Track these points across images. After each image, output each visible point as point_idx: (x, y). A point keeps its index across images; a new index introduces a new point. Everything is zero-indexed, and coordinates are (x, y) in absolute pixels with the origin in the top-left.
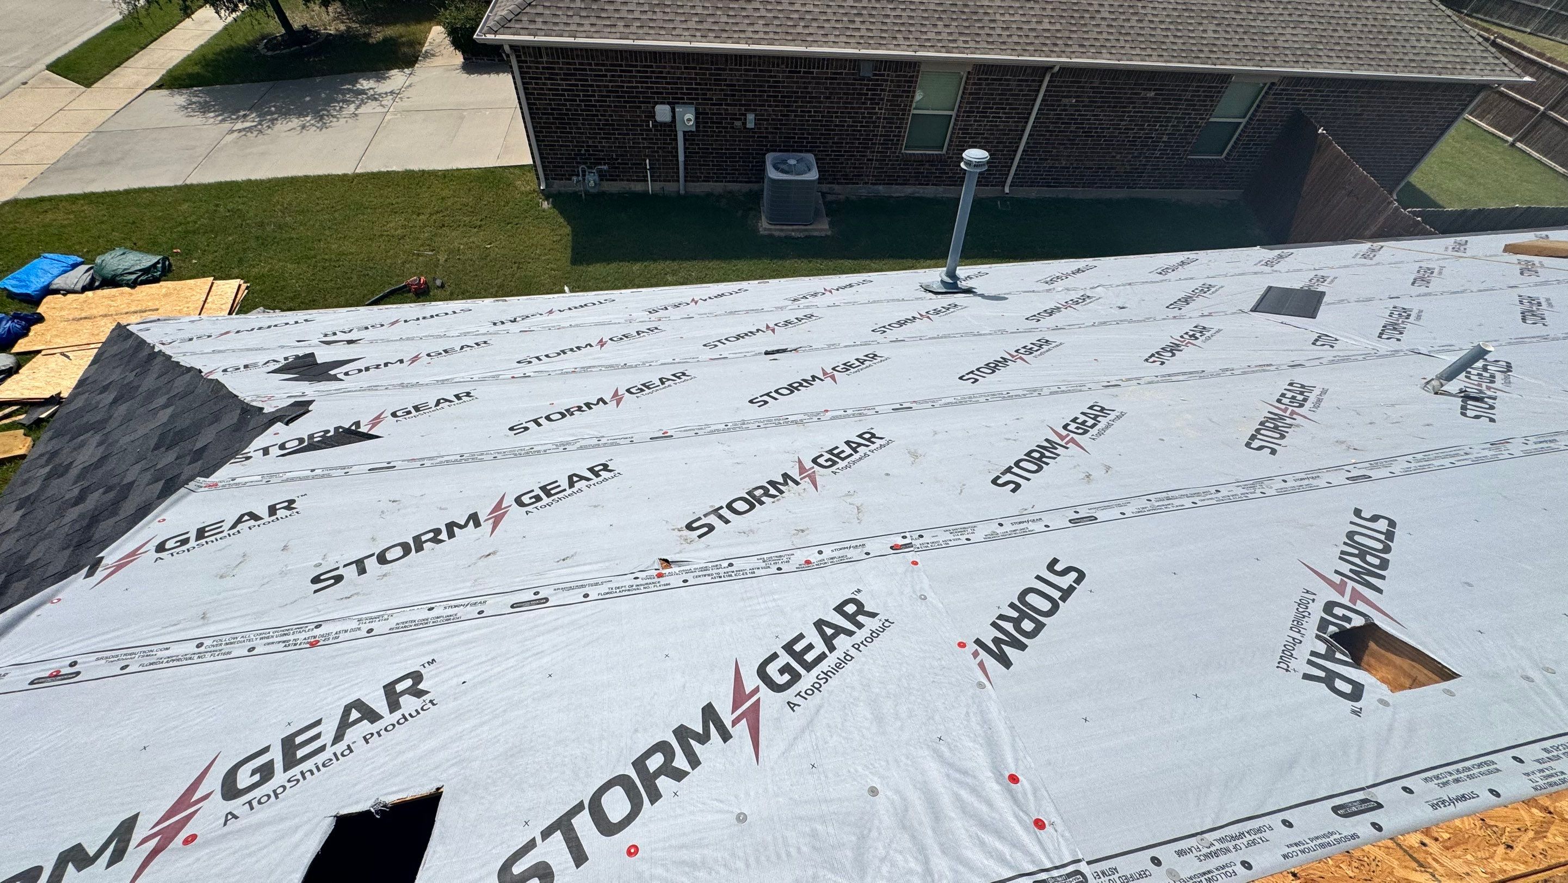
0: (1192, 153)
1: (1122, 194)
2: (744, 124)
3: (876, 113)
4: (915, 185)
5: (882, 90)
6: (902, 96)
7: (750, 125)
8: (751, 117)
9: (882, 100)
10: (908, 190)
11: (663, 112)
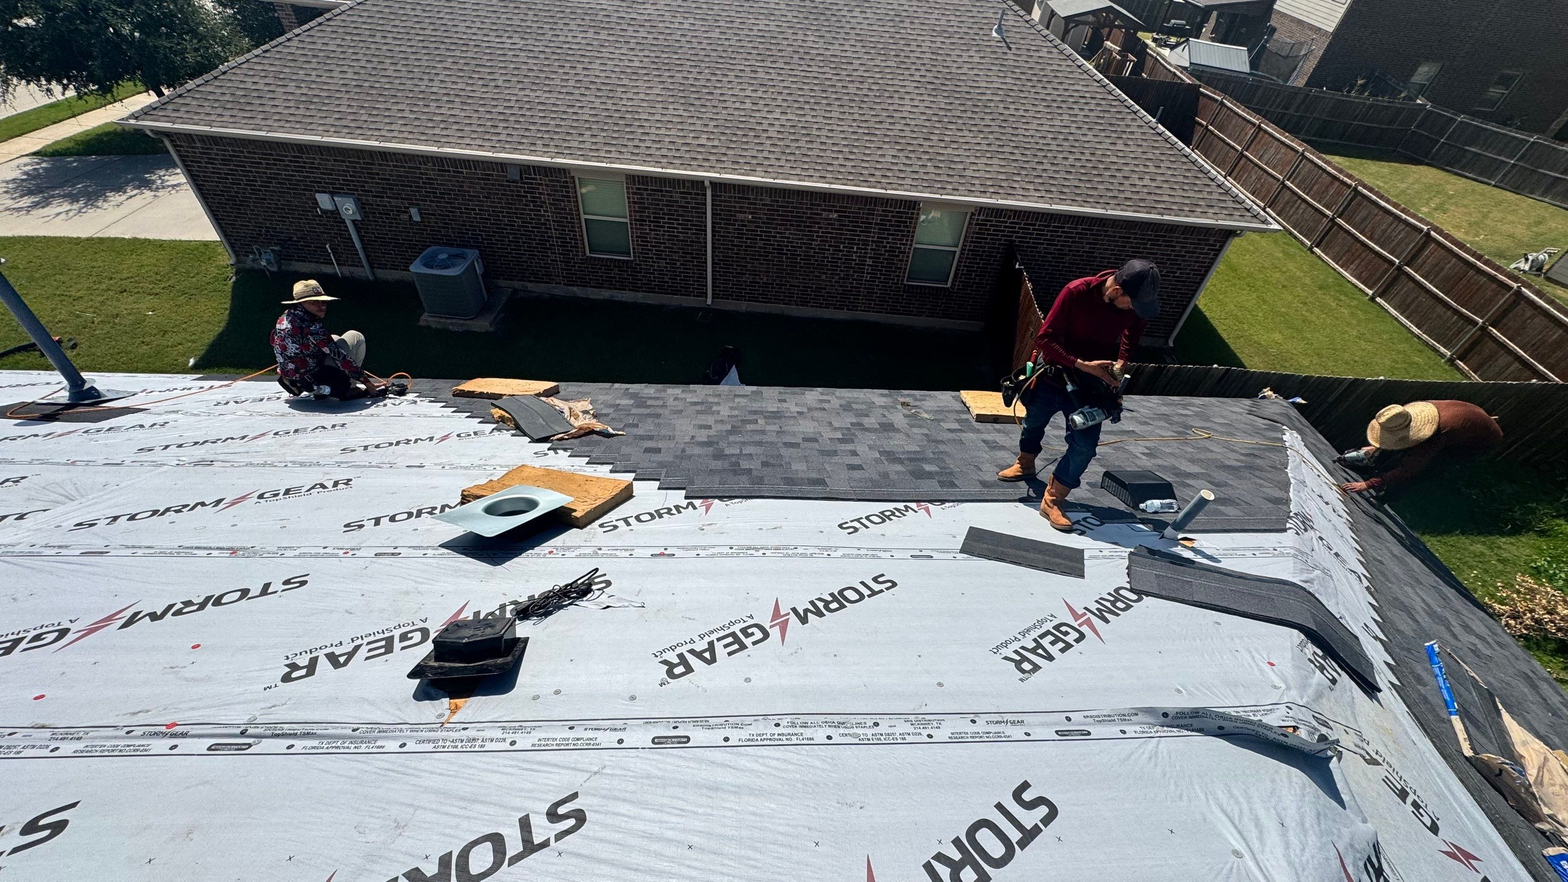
0: (909, 279)
1: (843, 315)
2: (411, 216)
3: (544, 216)
4: (610, 289)
5: (539, 193)
6: (563, 201)
7: (417, 218)
8: (414, 211)
9: (545, 203)
10: (605, 294)
11: (324, 201)
